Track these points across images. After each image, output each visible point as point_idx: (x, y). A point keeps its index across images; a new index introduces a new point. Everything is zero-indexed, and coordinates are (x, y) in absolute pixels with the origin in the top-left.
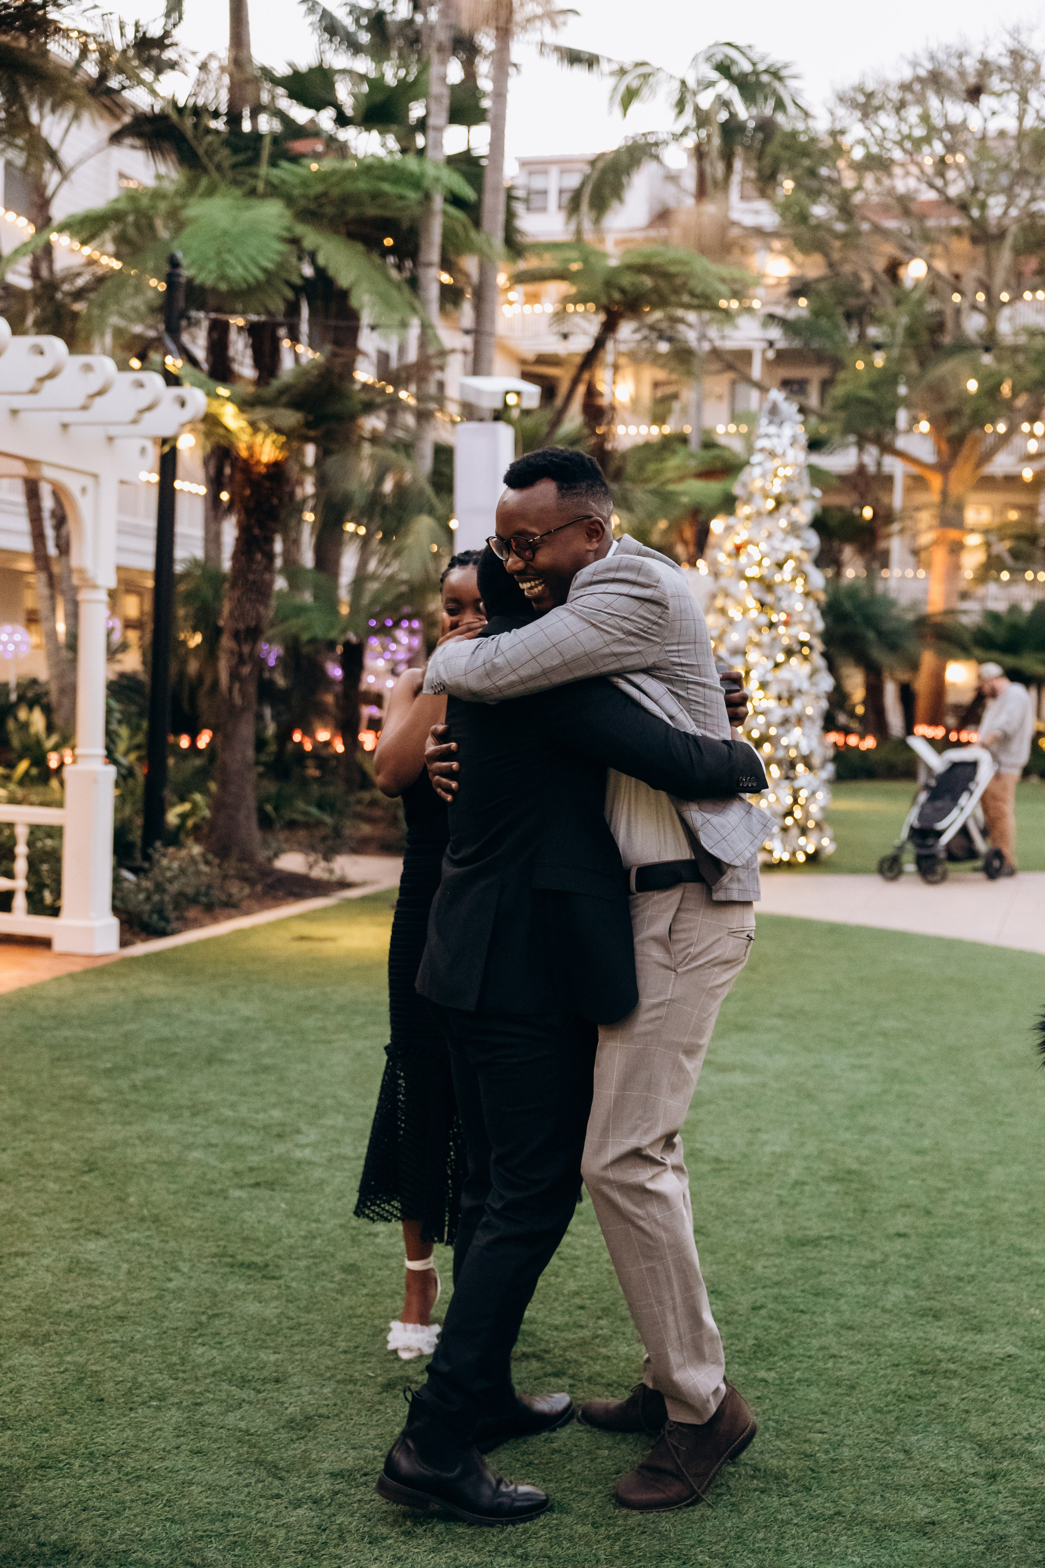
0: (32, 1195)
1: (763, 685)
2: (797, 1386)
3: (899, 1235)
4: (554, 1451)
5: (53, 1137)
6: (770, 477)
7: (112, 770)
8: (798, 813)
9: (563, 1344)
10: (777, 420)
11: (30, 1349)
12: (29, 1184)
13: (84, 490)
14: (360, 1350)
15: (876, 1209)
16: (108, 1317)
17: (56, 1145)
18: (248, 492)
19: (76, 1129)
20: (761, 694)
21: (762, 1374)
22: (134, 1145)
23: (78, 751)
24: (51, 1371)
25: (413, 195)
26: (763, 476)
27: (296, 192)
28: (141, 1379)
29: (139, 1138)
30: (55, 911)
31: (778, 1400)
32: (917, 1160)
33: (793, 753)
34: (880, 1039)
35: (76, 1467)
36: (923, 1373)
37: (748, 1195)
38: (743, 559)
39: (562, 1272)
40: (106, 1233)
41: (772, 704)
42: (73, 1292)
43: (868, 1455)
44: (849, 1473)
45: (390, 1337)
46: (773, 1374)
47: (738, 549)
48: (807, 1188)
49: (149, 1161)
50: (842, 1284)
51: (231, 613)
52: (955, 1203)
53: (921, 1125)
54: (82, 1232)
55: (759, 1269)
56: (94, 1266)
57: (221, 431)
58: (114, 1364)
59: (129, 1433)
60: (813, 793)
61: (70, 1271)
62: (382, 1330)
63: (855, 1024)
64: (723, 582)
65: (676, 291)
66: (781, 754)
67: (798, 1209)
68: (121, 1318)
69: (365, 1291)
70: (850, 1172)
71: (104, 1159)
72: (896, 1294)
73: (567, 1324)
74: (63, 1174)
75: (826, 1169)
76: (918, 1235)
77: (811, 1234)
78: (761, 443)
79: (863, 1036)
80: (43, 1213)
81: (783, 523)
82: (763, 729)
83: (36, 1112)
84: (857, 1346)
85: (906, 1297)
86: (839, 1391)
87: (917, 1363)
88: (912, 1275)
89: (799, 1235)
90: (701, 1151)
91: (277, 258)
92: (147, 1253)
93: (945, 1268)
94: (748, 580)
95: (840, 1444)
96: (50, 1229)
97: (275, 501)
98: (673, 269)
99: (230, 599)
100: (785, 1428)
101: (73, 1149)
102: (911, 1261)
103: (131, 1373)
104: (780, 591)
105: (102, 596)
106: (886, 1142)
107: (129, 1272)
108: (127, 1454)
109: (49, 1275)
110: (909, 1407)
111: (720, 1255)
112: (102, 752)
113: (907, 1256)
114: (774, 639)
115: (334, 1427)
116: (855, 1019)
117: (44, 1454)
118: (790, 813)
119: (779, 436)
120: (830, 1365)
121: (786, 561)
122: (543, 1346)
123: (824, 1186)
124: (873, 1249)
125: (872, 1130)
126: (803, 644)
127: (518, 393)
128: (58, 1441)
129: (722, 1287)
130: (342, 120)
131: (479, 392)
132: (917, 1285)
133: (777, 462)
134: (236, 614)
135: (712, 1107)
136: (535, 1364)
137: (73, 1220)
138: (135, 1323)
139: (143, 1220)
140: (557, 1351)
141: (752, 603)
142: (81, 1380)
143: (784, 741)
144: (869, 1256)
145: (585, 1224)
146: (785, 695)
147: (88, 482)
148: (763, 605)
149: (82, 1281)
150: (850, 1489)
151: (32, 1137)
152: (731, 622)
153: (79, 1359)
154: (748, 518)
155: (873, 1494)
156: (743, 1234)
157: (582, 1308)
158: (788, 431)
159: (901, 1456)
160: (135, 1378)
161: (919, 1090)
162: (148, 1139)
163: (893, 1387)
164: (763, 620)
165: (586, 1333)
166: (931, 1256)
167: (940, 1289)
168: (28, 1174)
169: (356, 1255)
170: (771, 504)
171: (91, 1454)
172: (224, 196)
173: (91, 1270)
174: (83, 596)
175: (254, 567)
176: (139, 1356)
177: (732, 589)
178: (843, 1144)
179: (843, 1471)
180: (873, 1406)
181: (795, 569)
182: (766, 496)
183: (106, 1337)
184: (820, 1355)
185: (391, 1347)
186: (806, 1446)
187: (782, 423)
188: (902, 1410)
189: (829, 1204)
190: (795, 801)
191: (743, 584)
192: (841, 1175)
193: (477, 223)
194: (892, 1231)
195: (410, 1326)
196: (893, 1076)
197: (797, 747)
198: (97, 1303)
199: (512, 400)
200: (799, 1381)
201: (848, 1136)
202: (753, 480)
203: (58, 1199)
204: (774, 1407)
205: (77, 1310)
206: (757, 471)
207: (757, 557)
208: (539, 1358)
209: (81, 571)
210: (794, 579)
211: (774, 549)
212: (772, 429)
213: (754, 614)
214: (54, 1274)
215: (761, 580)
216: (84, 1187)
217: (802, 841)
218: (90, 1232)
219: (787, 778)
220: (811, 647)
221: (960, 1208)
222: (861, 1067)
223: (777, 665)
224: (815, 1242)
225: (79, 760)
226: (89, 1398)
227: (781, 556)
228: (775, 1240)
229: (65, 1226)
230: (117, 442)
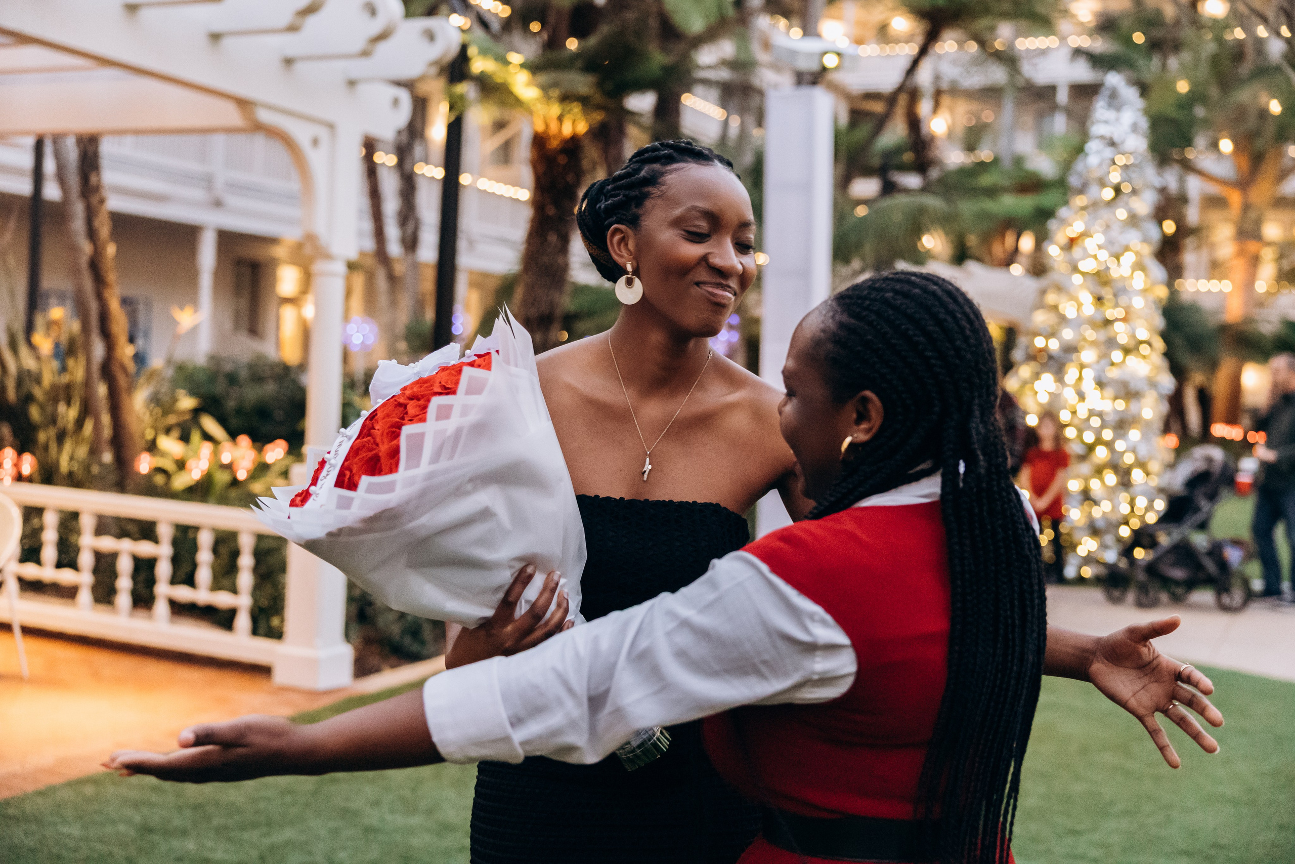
6: (1107, 166)
10: (1116, 105)
13: (315, 142)
26: (1102, 163)
30: (278, 634)
33: (1129, 458)
38: (1077, 253)
41: (1109, 403)
47: (1072, 242)
57: (511, 101)
60: (1151, 502)
64: (1052, 278)
66: (1115, 459)
78: (1095, 130)
81: (1121, 214)
82: (1100, 433)
94: (1083, 274)
104: (1117, 286)
105: (340, 268)
114: (1112, 337)
118: (1125, 522)
119: (1117, 122)
121: (1123, 252)
126: (1141, 342)
127: (837, 54)
131: (793, 52)
133: (1115, 150)
141: (1086, 298)
143: (1119, 445)
146: (1122, 395)
147: (322, 133)
148: (1098, 299)
152: (1063, 319)
154: (1083, 208)
158: (1127, 116)
164: (1098, 316)
170: (1109, 193)
174: (319, 267)
177: (1063, 285)
181: (1133, 261)
182: (1104, 186)
187: (1121, 108)
191: (1078, 280)
197: (1133, 451)
199: (830, 61)
202: (1089, 169)
206: (1092, 159)
207: (1093, 251)
209: (313, 237)
210: (1132, 272)
211: (1110, 240)
212: (1110, 115)
213: (1088, 309)
215: (1097, 274)
219: (1123, 485)
220: (1151, 346)
230: (362, 88)
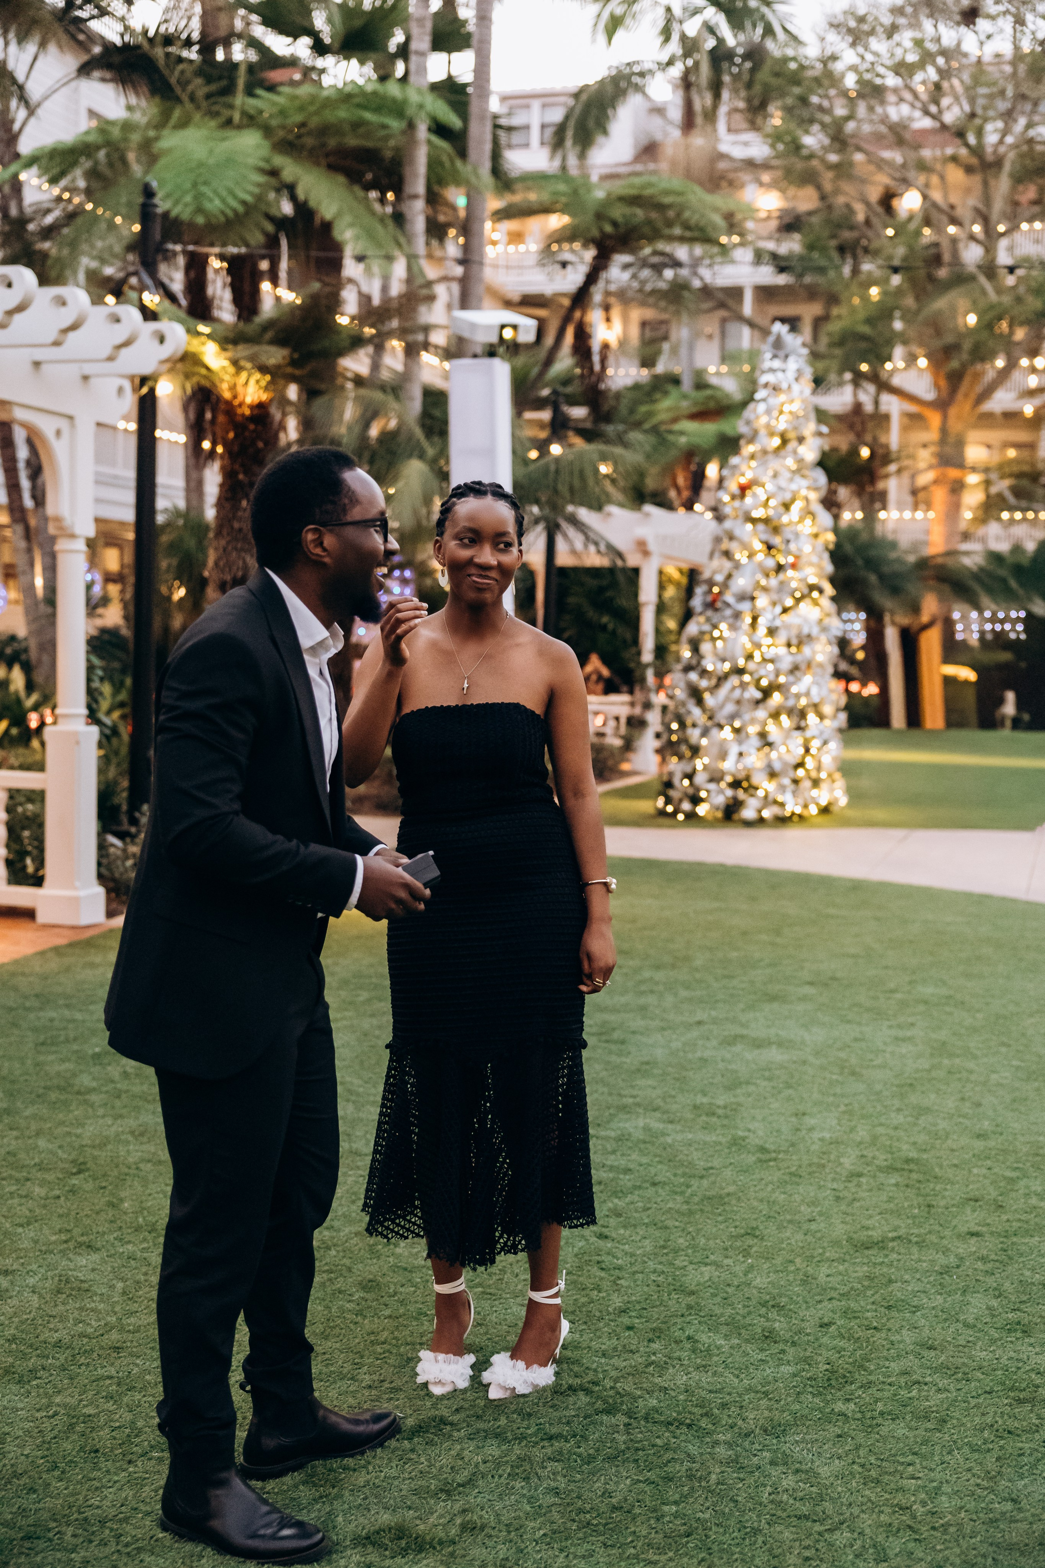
0: (16, 1201)
1: (772, 632)
2: (880, 1420)
3: (973, 1234)
4: (615, 1508)
5: (38, 1133)
6: (775, 413)
7: (95, 730)
8: (810, 763)
9: (614, 1373)
10: (781, 353)
11: (14, 1388)
12: (14, 1188)
13: (58, 433)
14: (386, 1385)
15: (942, 1203)
16: (102, 1348)
17: (42, 1143)
18: (231, 435)
19: (62, 1123)
20: (769, 641)
21: (839, 1406)
22: (128, 1142)
23: (58, 711)
24: (38, 1415)
25: (395, 124)
26: (768, 412)
27: (274, 123)
28: (140, 1424)
29: (132, 1133)
30: (38, 881)
31: (861, 1438)
32: (979, 1144)
33: (803, 702)
34: (921, 1008)
35: (68, 1537)
36: (1020, 1401)
37: (801, 1189)
38: (748, 500)
39: (606, 1285)
40: (99, 1244)
41: (782, 651)
42: (63, 1319)
43: (971, 1505)
44: (952, 1530)
45: (419, 1369)
46: (852, 1406)
47: (743, 489)
48: (863, 1180)
49: (143, 1160)
50: (915, 1294)
51: (216, 564)
52: (1027, 1195)
53: (979, 1105)
54: (71, 1245)
55: (822, 1278)
56: (85, 1286)
57: (203, 371)
58: (110, 1406)
59: (127, 1493)
60: (825, 743)
61: (59, 1292)
62: (409, 1360)
63: (892, 991)
64: (728, 524)
65: (670, 224)
66: (791, 703)
67: (857, 1204)
68: (117, 1349)
69: (387, 1312)
70: (908, 1161)
71: (95, 1158)
72: (978, 1304)
73: (615, 1349)
74: (50, 1177)
75: (882, 1159)
76: (992, 1233)
77: (876, 1234)
78: (764, 379)
79: (903, 1004)
80: (29, 1224)
81: (789, 462)
82: (772, 677)
83: (19, 1104)
84: (942, 1369)
85: (989, 1308)
86: (929, 1425)
87: (1012, 1389)
88: (991, 1281)
89: (863, 1235)
90: (744, 1139)
91: (257, 190)
92: (144, 1269)
93: (1028, 1273)
94: (754, 521)
95: (937, 1491)
96: (36, 1242)
97: (260, 445)
98: (667, 200)
99: (216, 549)
100: (873, 1473)
101: (60, 1147)
102: (990, 1266)
103: (128, 1417)
104: (788, 533)
105: (81, 545)
106: (943, 1125)
107: (124, 1293)
108: (126, 1520)
109: (35, 1297)
110: (1012, 1445)
111: (778, 1261)
112: (84, 711)
113: (983, 1259)
114: (782, 583)
115: (361, 1481)
116: (892, 985)
117: (31, 1521)
118: (801, 765)
119: (784, 371)
120: (914, 1393)
121: (793, 500)
122: (591, 1376)
123: (882, 1177)
124: (946, 1251)
125: (927, 1110)
126: (812, 588)
127: (515, 327)
128: (49, 1503)
129: (783, 1301)
130: (320, 48)
131: (473, 326)
132: (999, 1294)
133: (782, 397)
134: (221, 563)
135: (751, 1088)
136: (583, 1399)
137: (60, 1231)
138: (131, 1355)
139: (138, 1229)
140: (608, 1383)
141: (758, 546)
142: (72, 1426)
143: (794, 689)
144: (942, 1260)
145: (625, 1227)
146: (794, 641)
147: (63, 424)
148: (770, 547)
149: (72, 1304)
150: (957, 1550)
151: (15, 1133)
152: (737, 565)
153: (68, 1400)
154: (752, 457)
155: (984, 1556)
156: (800, 1236)
157: (630, 1328)
158: (793, 365)
159: (1009, 1506)
160: (133, 1422)
161: (971, 1065)
162: (142, 1134)
163: (989, 1420)
164: (770, 563)
165: (638, 1359)
166: (1010, 1258)
167: (1025, 1298)
168: (11, 1177)
169: (374, 1269)
170: (776, 441)
171: (86, 1519)
172: (199, 127)
173: (82, 1290)
174: (60, 546)
175: (240, 513)
176: (138, 1396)
177: (737, 532)
178: (896, 1128)
179: (945, 1527)
180: (969, 1444)
181: (802, 510)
182: (772, 434)
183: (100, 1371)
184: (902, 1380)
185: (420, 1380)
186: (900, 1495)
187: (787, 356)
188: (1002, 1448)
189: (890, 1199)
190: (807, 750)
191: (749, 526)
192: (899, 1166)
193: (462, 153)
194: (964, 1229)
195: (441, 1357)
196: (941, 1049)
197: (807, 694)
198: (90, 1330)
199: (508, 334)
200: (882, 1414)
201: (901, 1119)
202: (757, 417)
203: (45, 1206)
204: (858, 1448)
205: (67, 1339)
206: (761, 407)
207: (763, 497)
208: (588, 1392)
209: (58, 519)
210: (801, 520)
211: (780, 488)
212: (777, 364)
213: (760, 557)
214: (41, 1296)
215: (766, 521)
216: (73, 1191)
217: (815, 793)
218: (80, 1245)
219: (799, 728)
220: (821, 591)
221: (1034, 1201)
222: (904, 1040)
223: (785, 610)
224: (881, 1244)
225: (60, 720)
226: (82, 1449)
227: (788, 496)
228: (836, 1243)
229: (54, 1238)
230: (93, 381)
